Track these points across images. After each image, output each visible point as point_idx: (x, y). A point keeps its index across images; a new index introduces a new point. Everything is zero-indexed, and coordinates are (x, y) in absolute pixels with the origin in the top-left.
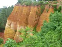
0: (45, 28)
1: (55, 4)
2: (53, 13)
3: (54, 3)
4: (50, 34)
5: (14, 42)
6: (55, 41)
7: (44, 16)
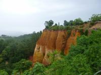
0: (72, 51)
1: (82, 28)
2: (80, 36)
3: (80, 27)
4: (78, 57)
5: (42, 66)
6: (84, 65)
7: (71, 39)
